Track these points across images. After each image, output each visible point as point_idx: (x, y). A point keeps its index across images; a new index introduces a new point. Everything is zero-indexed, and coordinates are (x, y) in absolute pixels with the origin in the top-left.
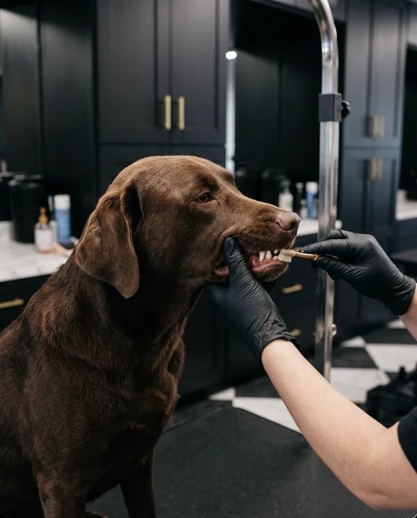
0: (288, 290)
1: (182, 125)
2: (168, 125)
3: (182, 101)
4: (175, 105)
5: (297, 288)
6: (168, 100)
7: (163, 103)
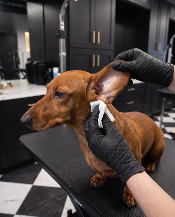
0: (129, 103)
1: (99, 42)
2: (94, 41)
3: (99, 33)
4: (96, 34)
5: (132, 102)
6: (94, 33)
7: (93, 33)
